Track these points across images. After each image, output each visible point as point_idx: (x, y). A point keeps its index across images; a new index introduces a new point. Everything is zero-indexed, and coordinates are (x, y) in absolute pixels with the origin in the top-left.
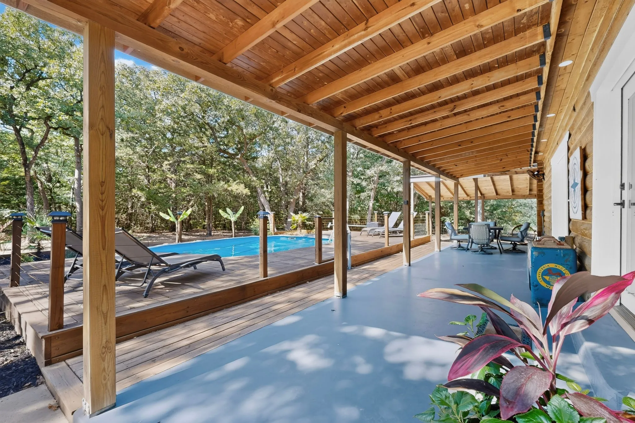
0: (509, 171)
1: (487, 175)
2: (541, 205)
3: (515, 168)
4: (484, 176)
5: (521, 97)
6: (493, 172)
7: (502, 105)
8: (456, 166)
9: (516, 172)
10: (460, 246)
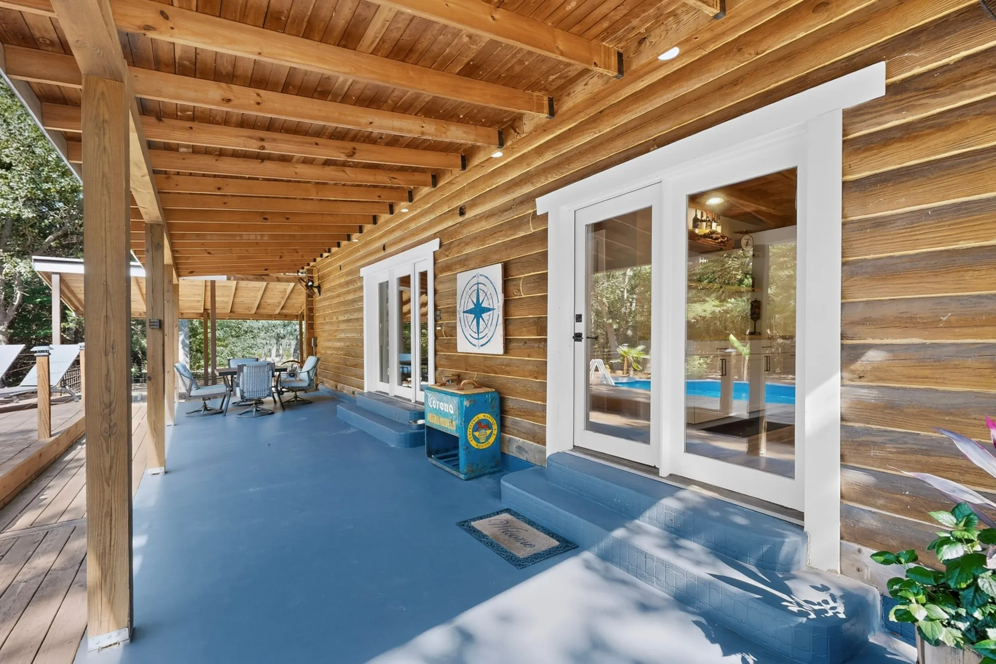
0: (268, 275)
1: (232, 278)
2: (311, 331)
3: (278, 272)
4: (229, 279)
5: (416, 174)
6: (243, 274)
7: (394, 177)
8: (209, 253)
9: (277, 278)
10: (206, 408)
